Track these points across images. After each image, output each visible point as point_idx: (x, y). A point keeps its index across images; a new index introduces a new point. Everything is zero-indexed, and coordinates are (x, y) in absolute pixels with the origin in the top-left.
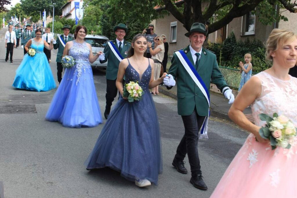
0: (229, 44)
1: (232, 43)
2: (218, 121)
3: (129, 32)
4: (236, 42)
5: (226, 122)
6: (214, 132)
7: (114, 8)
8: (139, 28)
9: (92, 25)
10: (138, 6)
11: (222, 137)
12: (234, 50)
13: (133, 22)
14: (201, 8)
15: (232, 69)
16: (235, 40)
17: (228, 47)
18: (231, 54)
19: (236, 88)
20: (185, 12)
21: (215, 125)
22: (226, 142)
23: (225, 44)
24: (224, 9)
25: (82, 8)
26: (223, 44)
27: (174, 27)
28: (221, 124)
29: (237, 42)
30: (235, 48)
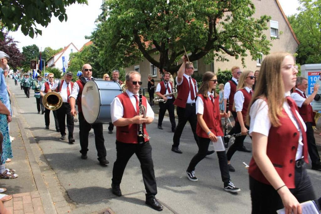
14: (168, 56)
27: (137, 69)
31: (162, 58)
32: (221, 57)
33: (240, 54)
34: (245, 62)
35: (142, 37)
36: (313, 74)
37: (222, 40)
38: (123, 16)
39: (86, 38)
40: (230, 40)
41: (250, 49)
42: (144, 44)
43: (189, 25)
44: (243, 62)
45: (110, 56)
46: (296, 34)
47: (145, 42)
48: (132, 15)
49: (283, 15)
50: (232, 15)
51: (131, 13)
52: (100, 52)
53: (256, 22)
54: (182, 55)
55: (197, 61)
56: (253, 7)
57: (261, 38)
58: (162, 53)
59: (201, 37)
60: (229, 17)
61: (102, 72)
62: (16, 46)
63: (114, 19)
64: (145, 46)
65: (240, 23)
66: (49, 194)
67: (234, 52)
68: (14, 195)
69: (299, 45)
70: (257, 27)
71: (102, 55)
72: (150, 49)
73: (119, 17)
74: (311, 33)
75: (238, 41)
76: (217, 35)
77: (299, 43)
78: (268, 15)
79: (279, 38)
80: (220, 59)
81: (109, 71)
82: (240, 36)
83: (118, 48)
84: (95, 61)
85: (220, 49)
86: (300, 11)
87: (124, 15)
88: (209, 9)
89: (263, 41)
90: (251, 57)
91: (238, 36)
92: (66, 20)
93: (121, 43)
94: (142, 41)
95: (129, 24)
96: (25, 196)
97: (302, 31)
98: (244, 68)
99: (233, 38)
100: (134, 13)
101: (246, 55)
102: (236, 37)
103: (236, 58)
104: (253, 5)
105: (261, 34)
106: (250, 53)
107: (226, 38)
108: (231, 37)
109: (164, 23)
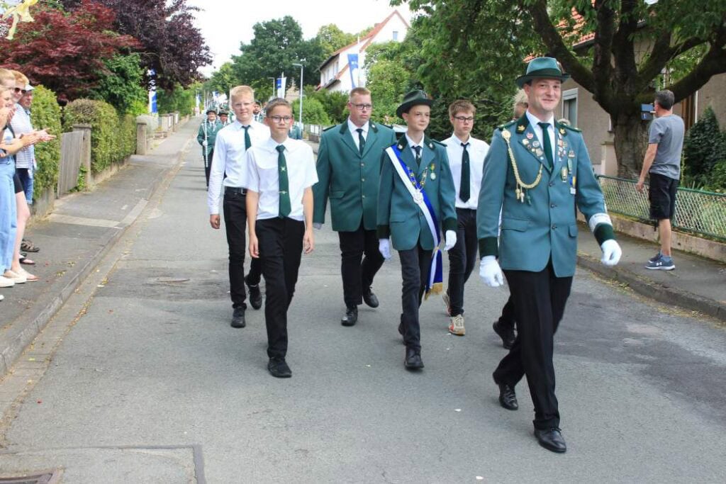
0: (702, 136)
1: (708, 133)
2: (680, 315)
4: (718, 131)
5: (701, 318)
6: (672, 340)
7: (435, 63)
8: (491, 107)
9: (386, 103)
10: (489, 57)
11: (690, 352)
12: (713, 148)
13: (478, 94)
14: (633, 56)
15: (711, 195)
16: (717, 127)
17: (699, 144)
18: (707, 158)
19: (722, 238)
20: (595, 65)
21: (673, 323)
22: (700, 363)
23: (692, 136)
24: (689, 56)
25: (363, 68)
26: (689, 135)
27: (570, 102)
28: (687, 322)
29: (721, 132)
30: (716, 144)
62: (193, 22)
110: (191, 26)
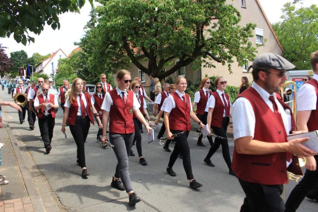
3: (99, 80)
9: (66, 77)
16: (172, 81)
25: (57, 66)
31: (150, 64)
32: (208, 64)
33: (226, 60)
34: (231, 69)
35: (130, 43)
36: (297, 80)
37: (209, 47)
38: (112, 23)
39: (75, 44)
40: (217, 47)
41: (236, 55)
42: (133, 50)
43: (177, 32)
44: (230, 68)
45: (99, 62)
46: (280, 41)
47: (133, 48)
48: (121, 22)
49: (267, 23)
50: (219, 23)
51: (120, 20)
52: (89, 58)
53: (242, 29)
54: (170, 61)
55: (185, 67)
56: (238, 15)
57: (247, 45)
58: (150, 59)
59: (189, 43)
60: (216, 25)
61: (91, 78)
62: (4, 52)
63: (103, 26)
64: (134, 53)
65: (226, 30)
66: (41, 200)
67: (220, 58)
68: (5, 202)
69: (283, 52)
70: (243, 35)
71: (91, 61)
72: (138, 55)
73: (108, 24)
74: (294, 40)
75: (225, 48)
76: (204, 42)
77: (283, 50)
78: (253, 23)
79: (264, 45)
80: (207, 65)
81: (98, 77)
82: (226, 43)
83: (107, 54)
84: (84, 67)
85: (207, 55)
86: (283, 20)
87: (114, 22)
88: (197, 17)
89: (249, 48)
90: (237, 63)
91: (224, 43)
92: (59, 28)
93: (110, 49)
94: (131, 48)
95: (118, 31)
96: (16, 202)
97: (286, 38)
98: (230, 74)
99: (220, 45)
100: (123, 20)
101: (233, 62)
102: (222, 43)
103: (223, 64)
104: (239, 13)
105: (247, 41)
106: (236, 59)
107: (213, 44)
108: (218, 44)
109: (153, 30)
110: (4, 53)
